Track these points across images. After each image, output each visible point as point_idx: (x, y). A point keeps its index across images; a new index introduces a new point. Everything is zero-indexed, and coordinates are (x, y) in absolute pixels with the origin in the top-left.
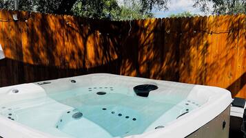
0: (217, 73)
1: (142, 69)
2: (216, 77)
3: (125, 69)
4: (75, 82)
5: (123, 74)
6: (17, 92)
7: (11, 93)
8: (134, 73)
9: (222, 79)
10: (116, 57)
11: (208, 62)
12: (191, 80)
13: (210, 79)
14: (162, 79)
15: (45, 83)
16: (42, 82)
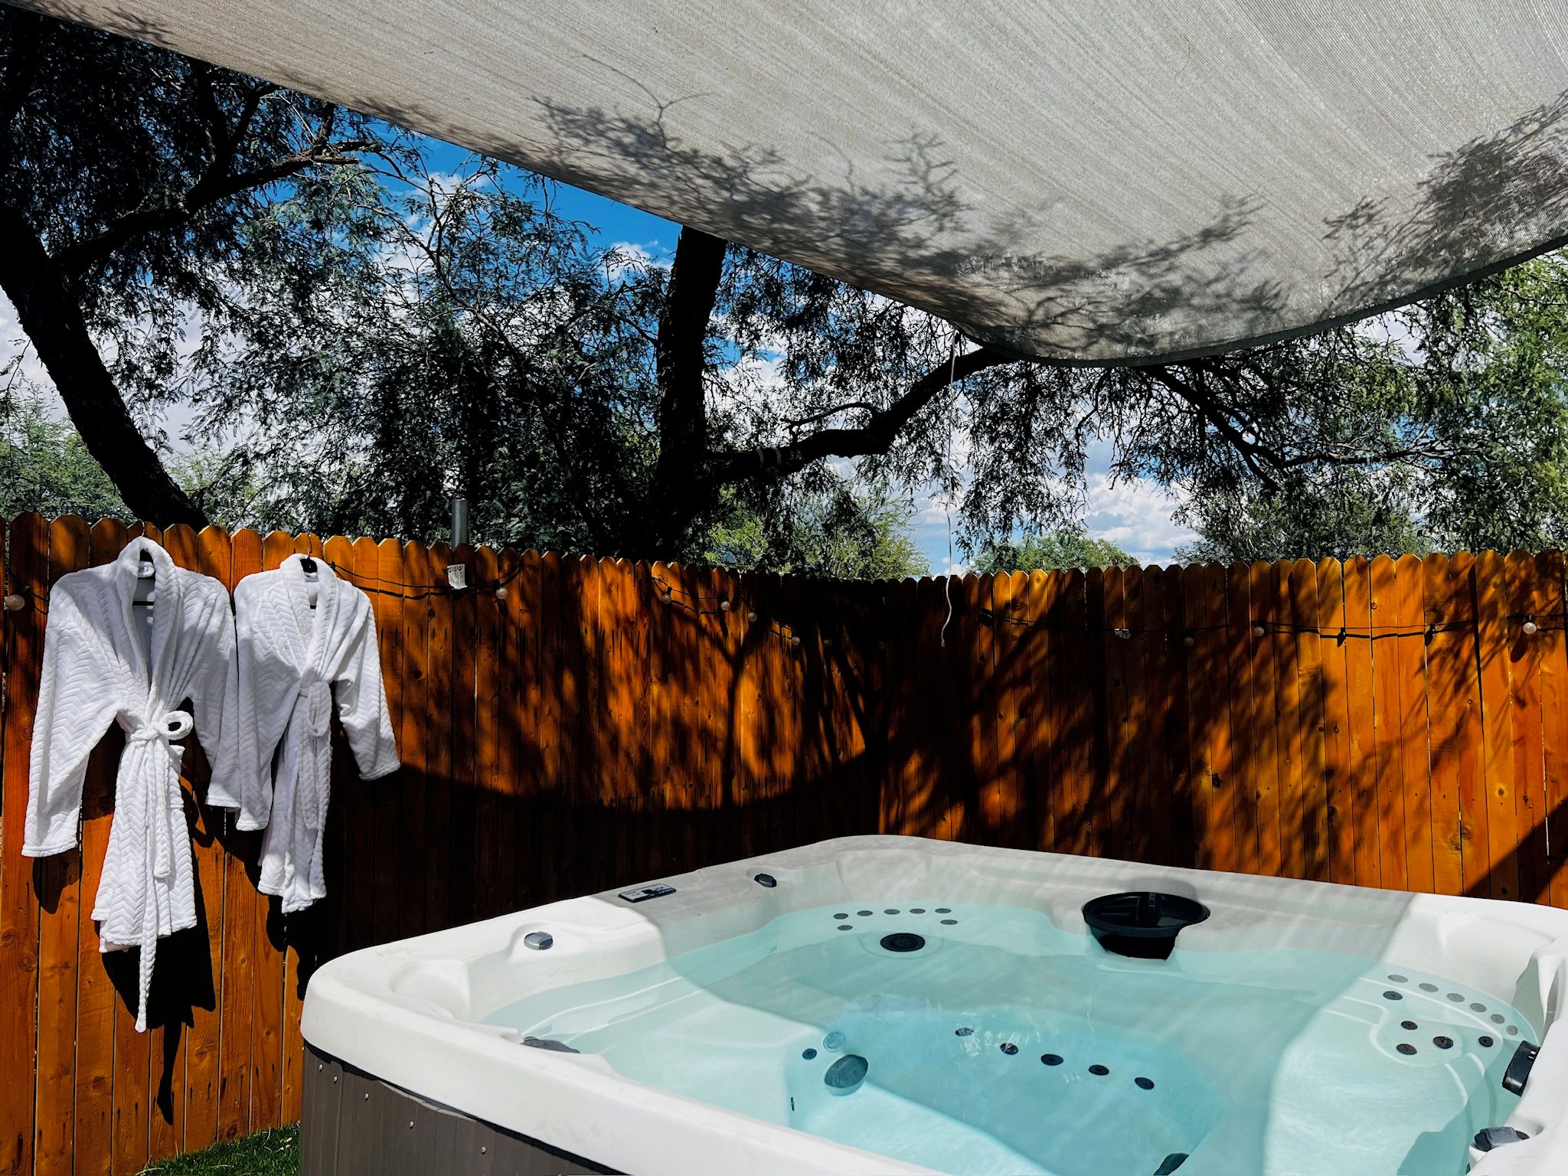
0: (1387, 812)
1: (998, 798)
2: (1383, 832)
3: (908, 799)
4: (774, 883)
5: (894, 829)
6: (546, 943)
7: (524, 953)
8: (954, 818)
9: (1417, 836)
10: (858, 743)
11: (1341, 757)
12: (1258, 849)
13: (1357, 845)
14: (1108, 853)
15: (651, 894)
16: (637, 889)
